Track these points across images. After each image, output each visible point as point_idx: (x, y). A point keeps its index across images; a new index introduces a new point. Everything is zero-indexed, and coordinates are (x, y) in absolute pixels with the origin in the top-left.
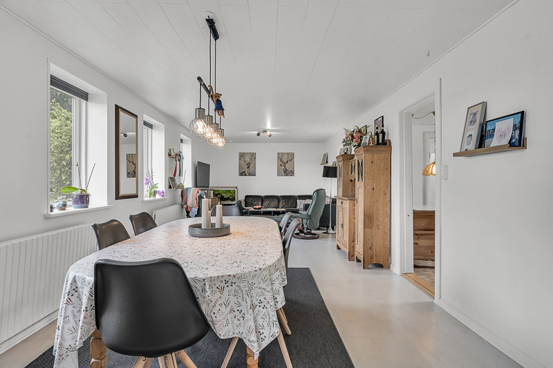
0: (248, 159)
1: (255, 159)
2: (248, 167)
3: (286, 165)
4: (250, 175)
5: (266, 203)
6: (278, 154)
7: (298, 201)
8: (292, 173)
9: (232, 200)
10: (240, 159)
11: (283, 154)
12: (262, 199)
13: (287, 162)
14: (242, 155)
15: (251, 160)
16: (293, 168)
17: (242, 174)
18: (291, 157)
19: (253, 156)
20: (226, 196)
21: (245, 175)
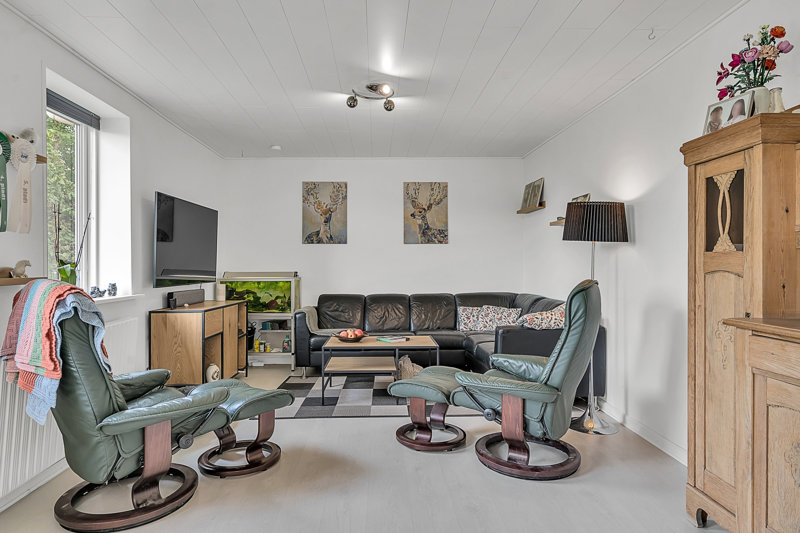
0: (326, 200)
1: (345, 198)
2: (327, 221)
3: (428, 215)
4: (331, 240)
5: (375, 316)
6: (407, 186)
7: (460, 309)
8: (442, 236)
9: (283, 310)
10: (305, 200)
11: (418, 186)
12: (364, 304)
13: (430, 207)
14: (310, 190)
15: (335, 201)
16: (446, 224)
17: (311, 238)
18: (440, 192)
19: (340, 191)
20: (265, 298)
21: (320, 241)
